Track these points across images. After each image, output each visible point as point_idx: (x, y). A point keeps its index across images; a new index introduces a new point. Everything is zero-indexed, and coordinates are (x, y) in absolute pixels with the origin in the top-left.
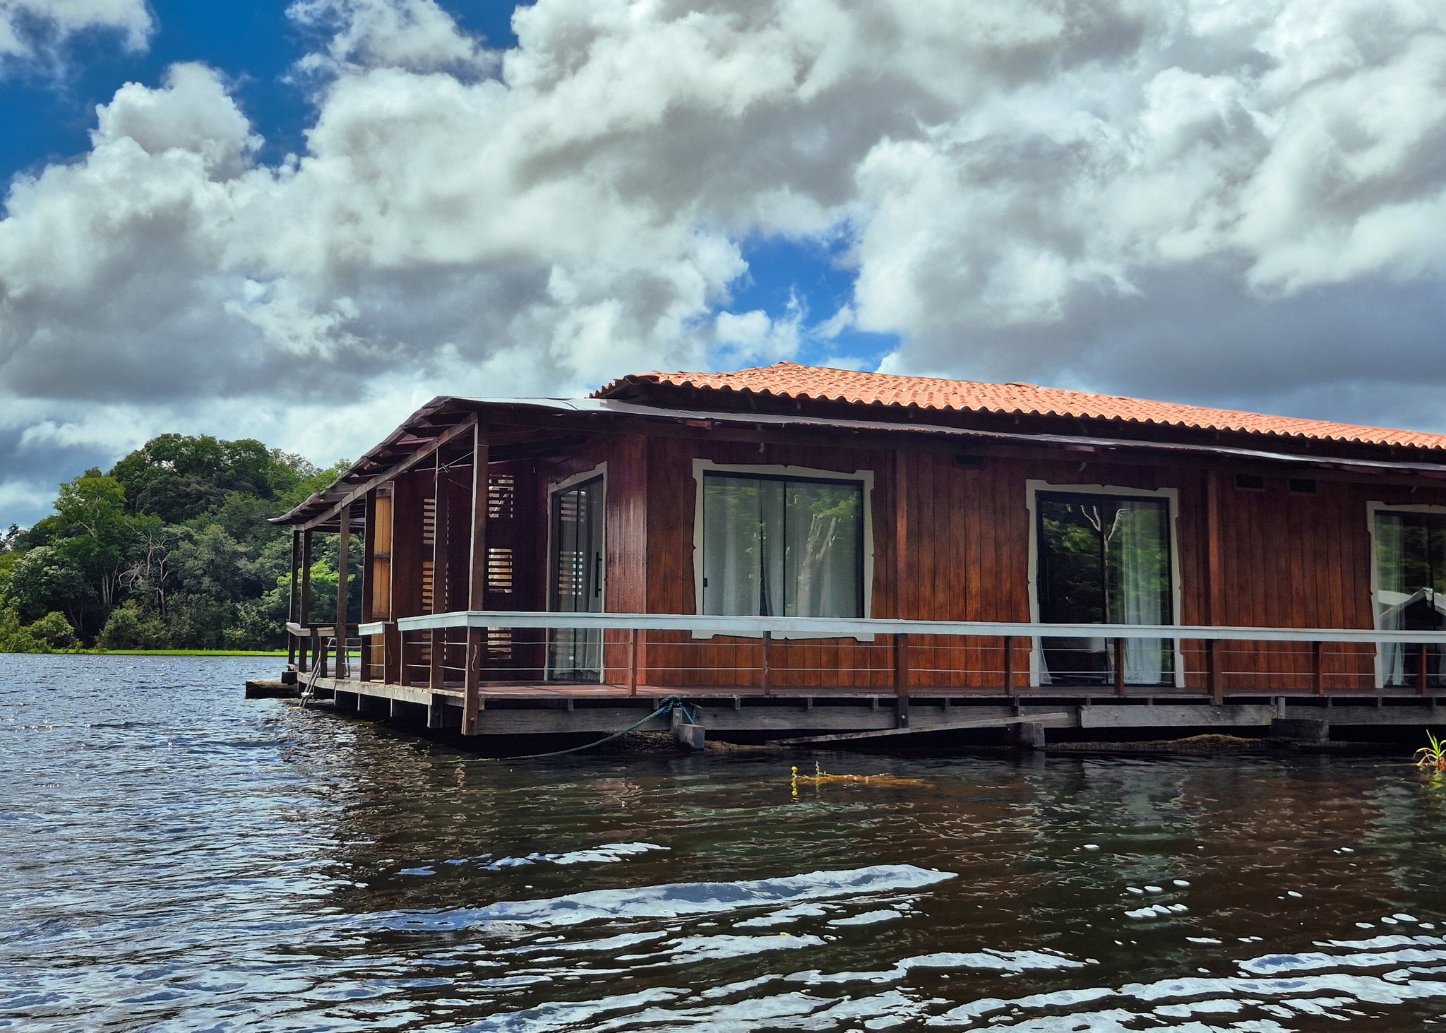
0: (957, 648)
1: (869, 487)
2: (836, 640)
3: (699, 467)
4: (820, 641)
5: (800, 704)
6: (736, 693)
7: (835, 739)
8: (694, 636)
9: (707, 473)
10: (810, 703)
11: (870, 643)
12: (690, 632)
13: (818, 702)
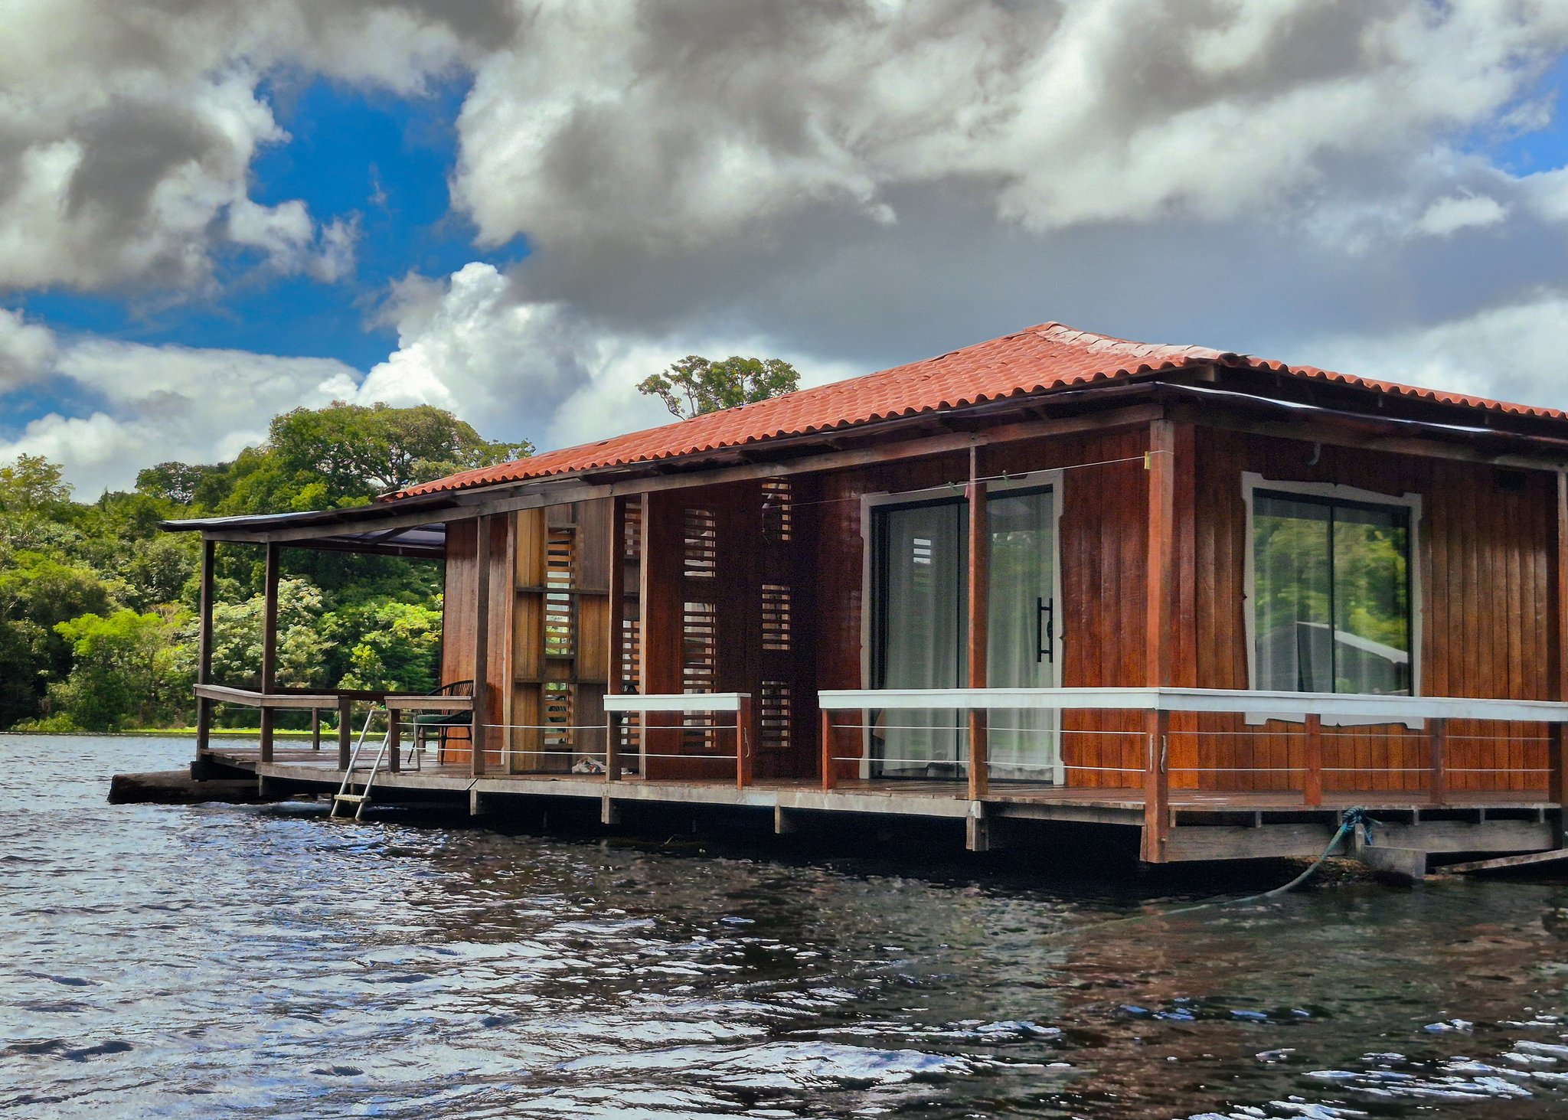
0: (1501, 739)
1: (1417, 516)
2: (1385, 727)
3: (1251, 482)
4: (1370, 728)
5: (1469, 818)
6: (1415, 802)
7: (1505, 865)
8: (1249, 721)
9: (1258, 493)
10: (1483, 816)
11: (1419, 731)
12: (1243, 715)
13: (1494, 815)
